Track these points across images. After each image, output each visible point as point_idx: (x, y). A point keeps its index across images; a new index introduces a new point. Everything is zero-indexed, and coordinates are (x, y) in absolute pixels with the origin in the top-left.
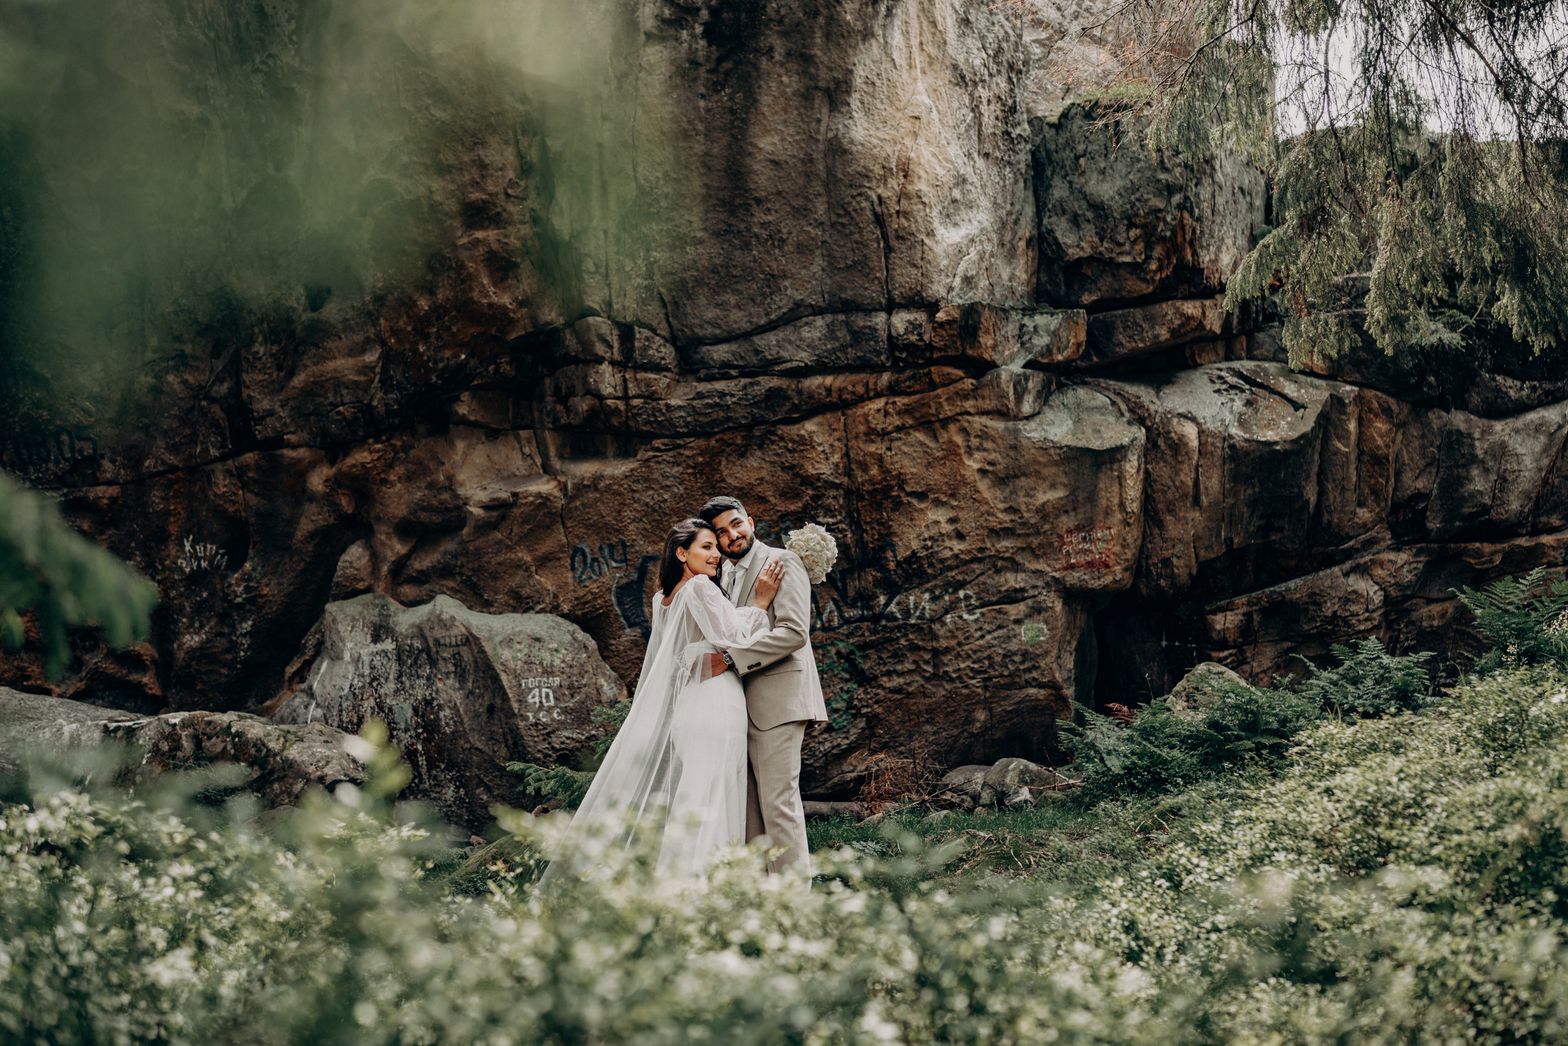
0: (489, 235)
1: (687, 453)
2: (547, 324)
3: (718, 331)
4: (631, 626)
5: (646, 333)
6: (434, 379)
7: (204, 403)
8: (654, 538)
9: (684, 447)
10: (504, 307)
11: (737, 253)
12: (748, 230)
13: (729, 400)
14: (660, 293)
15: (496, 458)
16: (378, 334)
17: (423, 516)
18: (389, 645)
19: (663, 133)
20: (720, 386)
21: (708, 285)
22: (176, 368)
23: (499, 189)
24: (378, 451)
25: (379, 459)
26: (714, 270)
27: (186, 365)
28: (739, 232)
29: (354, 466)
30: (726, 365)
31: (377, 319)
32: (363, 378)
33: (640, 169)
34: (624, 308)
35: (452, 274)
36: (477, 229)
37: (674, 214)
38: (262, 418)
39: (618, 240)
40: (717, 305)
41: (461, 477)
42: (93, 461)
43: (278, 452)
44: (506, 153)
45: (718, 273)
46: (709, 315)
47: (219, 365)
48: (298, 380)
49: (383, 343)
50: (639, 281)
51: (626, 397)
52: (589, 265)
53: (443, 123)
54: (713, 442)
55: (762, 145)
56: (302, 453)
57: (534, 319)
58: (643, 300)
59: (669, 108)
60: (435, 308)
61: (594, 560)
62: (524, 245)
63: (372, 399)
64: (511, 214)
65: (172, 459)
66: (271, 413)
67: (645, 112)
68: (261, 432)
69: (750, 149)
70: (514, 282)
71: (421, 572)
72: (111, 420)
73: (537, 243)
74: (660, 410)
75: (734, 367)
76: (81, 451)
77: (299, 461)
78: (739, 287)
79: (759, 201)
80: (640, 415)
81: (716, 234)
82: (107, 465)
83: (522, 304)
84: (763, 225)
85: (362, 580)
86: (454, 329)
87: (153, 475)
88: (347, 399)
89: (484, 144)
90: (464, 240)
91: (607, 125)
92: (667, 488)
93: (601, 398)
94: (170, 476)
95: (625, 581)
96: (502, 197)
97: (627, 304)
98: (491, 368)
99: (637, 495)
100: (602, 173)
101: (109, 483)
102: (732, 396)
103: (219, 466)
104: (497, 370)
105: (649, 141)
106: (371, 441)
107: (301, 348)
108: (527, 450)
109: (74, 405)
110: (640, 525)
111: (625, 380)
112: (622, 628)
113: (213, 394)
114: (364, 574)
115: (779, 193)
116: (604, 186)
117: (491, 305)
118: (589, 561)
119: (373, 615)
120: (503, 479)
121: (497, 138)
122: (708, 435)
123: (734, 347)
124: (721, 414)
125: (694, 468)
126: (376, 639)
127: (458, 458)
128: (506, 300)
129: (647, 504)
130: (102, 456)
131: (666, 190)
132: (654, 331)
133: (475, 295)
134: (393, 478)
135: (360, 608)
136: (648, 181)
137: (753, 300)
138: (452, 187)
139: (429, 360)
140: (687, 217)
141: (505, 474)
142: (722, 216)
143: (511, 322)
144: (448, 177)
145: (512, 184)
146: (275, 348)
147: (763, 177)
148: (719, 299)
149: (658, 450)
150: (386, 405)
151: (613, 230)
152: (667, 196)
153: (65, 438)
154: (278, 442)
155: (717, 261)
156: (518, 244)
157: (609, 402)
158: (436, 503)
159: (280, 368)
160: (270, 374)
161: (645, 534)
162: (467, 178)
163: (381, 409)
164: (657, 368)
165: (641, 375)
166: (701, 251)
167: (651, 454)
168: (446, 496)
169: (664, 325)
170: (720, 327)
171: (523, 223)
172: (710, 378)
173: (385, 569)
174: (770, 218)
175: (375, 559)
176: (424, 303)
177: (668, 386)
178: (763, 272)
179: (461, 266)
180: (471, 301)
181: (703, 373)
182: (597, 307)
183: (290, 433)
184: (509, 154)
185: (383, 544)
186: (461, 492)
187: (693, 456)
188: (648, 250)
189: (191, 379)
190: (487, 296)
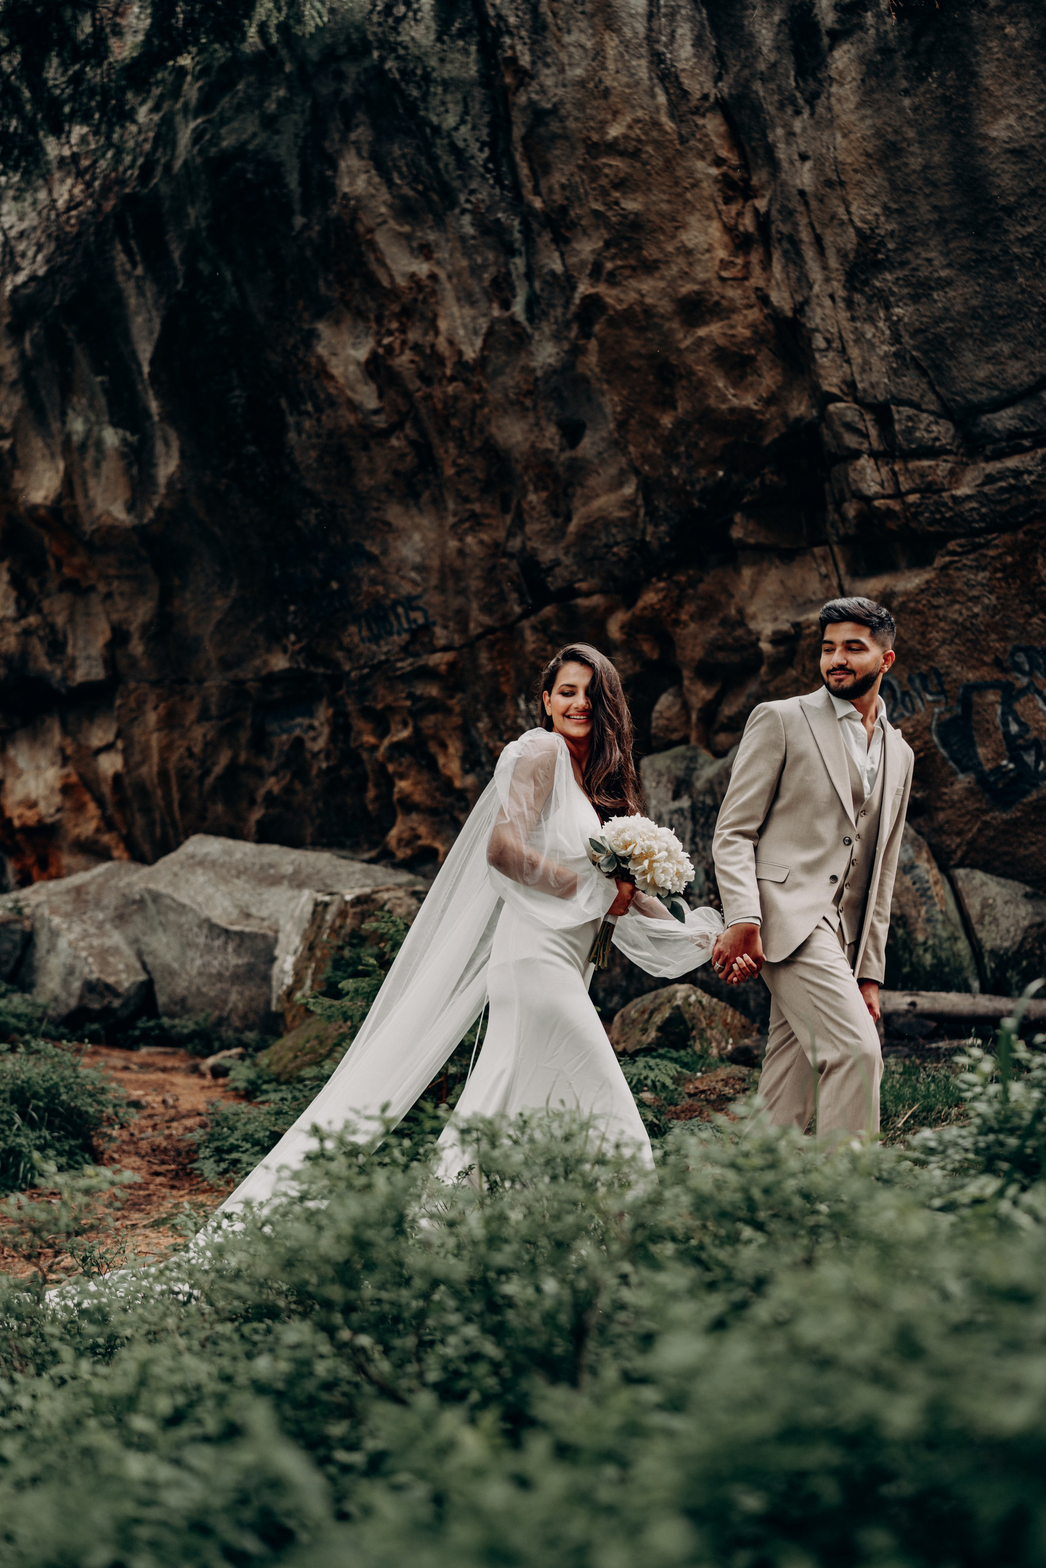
0: (713, 330)
1: (991, 553)
2: (799, 420)
3: (995, 393)
4: (964, 770)
5: (907, 411)
6: (696, 503)
7: (504, 560)
8: (974, 662)
9: (987, 545)
10: (748, 409)
11: (999, 286)
12: (1005, 251)
13: (1028, 479)
14: (913, 358)
15: (790, 583)
16: (630, 462)
17: (721, 656)
18: (685, 803)
19: (868, 155)
20: (1012, 463)
21: (971, 335)
22: (472, 530)
23: (710, 275)
24: (661, 590)
25: (664, 598)
26: (974, 315)
27: (480, 524)
28: (995, 258)
29: (644, 608)
30: (1014, 435)
31: (626, 447)
32: (625, 514)
33: (853, 209)
34: (872, 386)
35: (684, 383)
36: (699, 326)
37: (909, 255)
38: (551, 569)
39: (850, 304)
40: (989, 359)
41: (751, 609)
42: (427, 628)
43: (573, 602)
44: (710, 230)
45: (980, 318)
46: (981, 374)
47: (508, 519)
48: (572, 527)
49: (637, 472)
50: (885, 348)
51: (898, 495)
52: (819, 342)
53: (636, 214)
54: (1021, 536)
55: (995, 134)
56: (596, 600)
57: (784, 416)
58: (895, 372)
59: (869, 122)
60: (679, 424)
61: (905, 694)
62: (755, 332)
63: (644, 532)
64: (731, 300)
65: (486, 620)
66: (557, 563)
67: (845, 136)
68: (554, 583)
69: (981, 144)
70: (755, 378)
71: (730, 718)
72: (436, 588)
73: (771, 327)
74: (945, 504)
75: (1026, 436)
76: (415, 621)
77: (594, 609)
78: (1011, 330)
79: (1009, 211)
80: (922, 513)
81: (965, 268)
82: (438, 631)
83: (771, 400)
84: (1024, 241)
85: (675, 730)
86: (702, 444)
87: (480, 636)
88: (619, 538)
89: (684, 226)
90: (688, 342)
91: (808, 164)
92: (976, 599)
93: (867, 500)
94: (490, 637)
95: (947, 716)
96: (716, 283)
97: (874, 379)
98: (757, 482)
99: (941, 612)
100: (811, 225)
101: (445, 649)
102: (1030, 473)
103: (525, 624)
104: (762, 483)
105: (856, 171)
106: (654, 580)
107: (570, 490)
108: (823, 570)
109: (403, 578)
110: (953, 648)
111: (894, 474)
112: (954, 774)
113: (509, 549)
114: (676, 724)
115: (1033, 192)
116: (818, 241)
117: (732, 410)
118: (899, 695)
119: (678, 770)
120: (799, 606)
121: (698, 216)
122: (1014, 528)
123: (1019, 410)
124: (1022, 498)
125: (1003, 570)
126: (676, 796)
127: (745, 588)
128: (749, 401)
129: (955, 622)
130: (434, 624)
131: (889, 227)
132: (916, 406)
133: (712, 402)
134: (684, 617)
135: (668, 762)
136: (865, 221)
137: (1032, 344)
138: (662, 284)
139: (685, 483)
140: (924, 255)
141: (801, 600)
142: (966, 243)
143: (762, 425)
144: (657, 275)
145: (725, 264)
146: (544, 494)
147: (1006, 177)
148: (988, 351)
149: (953, 553)
150: (660, 539)
151: (841, 293)
152: (892, 234)
153: (400, 610)
154: (569, 593)
155: (974, 302)
156: (747, 333)
157: (877, 503)
158: (730, 640)
159: (556, 514)
160: (548, 522)
161: (959, 657)
162: (674, 270)
163: (655, 545)
164: (932, 452)
165: (912, 465)
166: (952, 294)
167: (947, 559)
168: (739, 632)
169: (931, 396)
170: (996, 387)
171: (750, 307)
172: (999, 455)
173: (694, 716)
174: (1030, 229)
175: (686, 707)
176: (667, 421)
177: (952, 472)
178: (1035, 303)
179: (691, 373)
180: (709, 410)
181: (989, 449)
182: (835, 390)
183: (580, 580)
184: (715, 230)
185: (689, 691)
186: (752, 626)
187: (999, 557)
188: (888, 307)
189: (484, 537)
190: (724, 399)
